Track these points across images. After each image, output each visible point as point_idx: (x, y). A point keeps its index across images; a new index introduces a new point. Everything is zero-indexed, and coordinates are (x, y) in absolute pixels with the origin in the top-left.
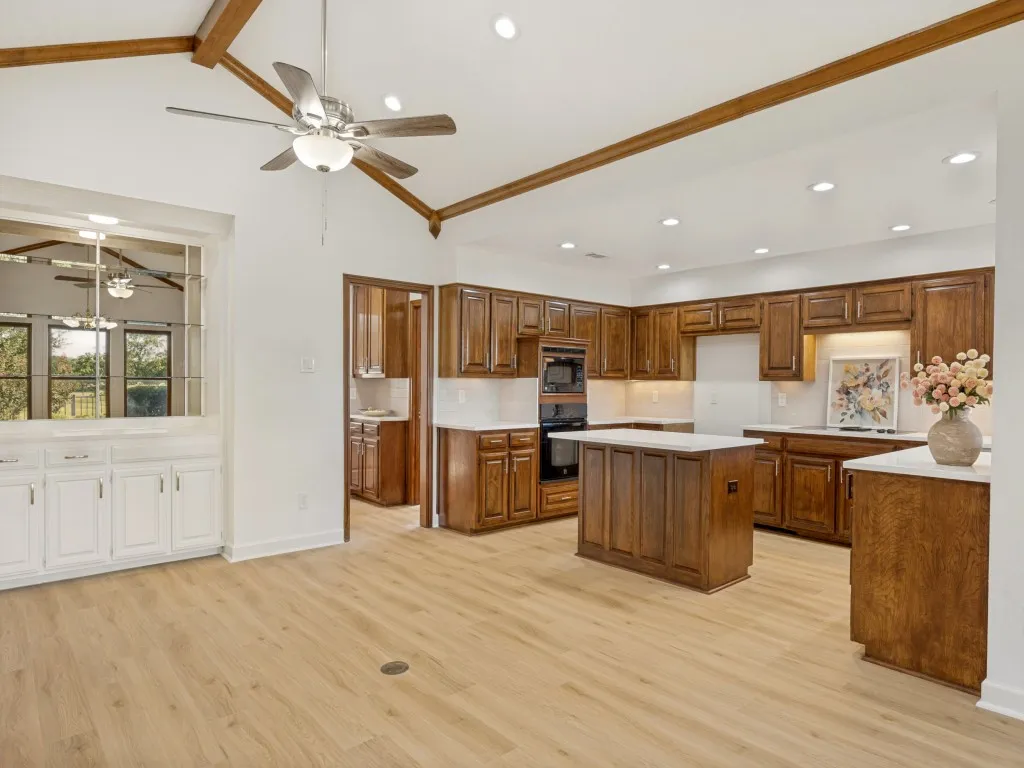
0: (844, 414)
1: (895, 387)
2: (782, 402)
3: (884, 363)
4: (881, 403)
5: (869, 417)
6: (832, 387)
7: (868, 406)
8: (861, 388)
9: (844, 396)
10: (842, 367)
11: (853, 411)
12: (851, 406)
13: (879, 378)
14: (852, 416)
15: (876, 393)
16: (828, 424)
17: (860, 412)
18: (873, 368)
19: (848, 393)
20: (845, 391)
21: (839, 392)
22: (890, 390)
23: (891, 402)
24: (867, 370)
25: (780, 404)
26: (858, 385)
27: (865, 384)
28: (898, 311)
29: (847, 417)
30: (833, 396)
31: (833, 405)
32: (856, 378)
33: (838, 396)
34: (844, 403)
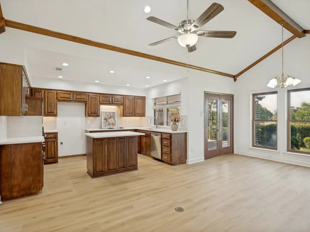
0: (106, 125)
1: (116, 118)
2: (89, 122)
3: (113, 113)
4: (113, 122)
5: (111, 125)
6: (103, 118)
7: (111, 123)
8: (109, 119)
9: (105, 121)
10: (105, 113)
11: (108, 124)
12: (107, 123)
13: (113, 116)
14: (108, 125)
15: (112, 119)
16: (102, 128)
17: (109, 124)
18: (111, 114)
19: (106, 120)
20: (106, 119)
21: (104, 119)
22: (115, 119)
23: (115, 122)
24: (110, 114)
25: (88, 123)
26: (108, 118)
27: (110, 118)
28: (120, 102)
29: (107, 126)
30: (103, 121)
31: (103, 123)
32: (108, 116)
33: (104, 120)
34: (106, 122)
